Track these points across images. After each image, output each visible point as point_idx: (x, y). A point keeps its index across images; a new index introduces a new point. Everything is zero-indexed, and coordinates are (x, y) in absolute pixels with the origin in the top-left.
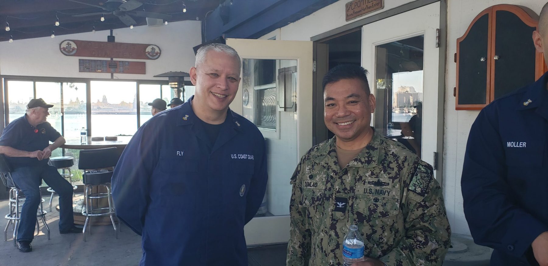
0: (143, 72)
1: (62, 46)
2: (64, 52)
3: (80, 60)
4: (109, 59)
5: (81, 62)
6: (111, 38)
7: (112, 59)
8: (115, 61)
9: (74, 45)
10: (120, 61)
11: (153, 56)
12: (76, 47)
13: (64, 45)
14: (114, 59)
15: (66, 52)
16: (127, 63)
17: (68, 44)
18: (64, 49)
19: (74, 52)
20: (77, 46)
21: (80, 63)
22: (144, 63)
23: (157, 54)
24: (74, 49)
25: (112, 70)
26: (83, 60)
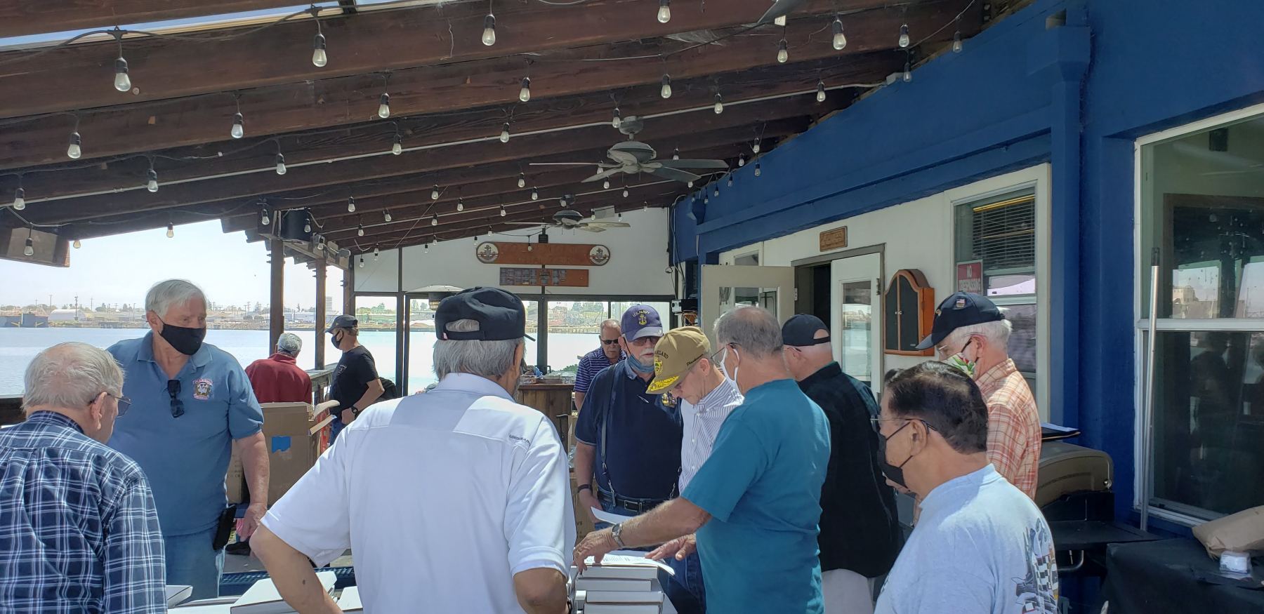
0: (585, 283)
1: (479, 252)
2: (481, 258)
3: (501, 268)
4: (540, 267)
5: (503, 272)
6: (543, 238)
7: (543, 266)
9: (494, 249)
10: (554, 270)
11: (599, 261)
12: (497, 252)
13: (482, 249)
14: (547, 267)
15: (484, 258)
16: (563, 272)
17: (488, 247)
18: (482, 255)
19: (494, 258)
21: (501, 273)
22: (587, 271)
23: (605, 258)
24: (494, 255)
25: (543, 281)
26: (505, 268)
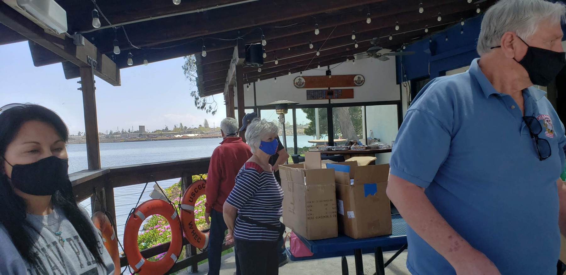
0: (352, 96)
1: (295, 82)
2: (297, 86)
3: (307, 91)
4: (327, 89)
5: (308, 93)
6: (328, 72)
7: (329, 88)
8: (331, 90)
9: (303, 80)
10: (335, 90)
11: (359, 83)
12: (305, 82)
13: (297, 81)
14: (331, 88)
15: (298, 85)
16: (340, 91)
17: (300, 80)
18: (297, 84)
19: (304, 85)
20: (305, 80)
22: (353, 90)
23: (362, 82)
24: (303, 83)
25: (329, 96)
26: (310, 91)
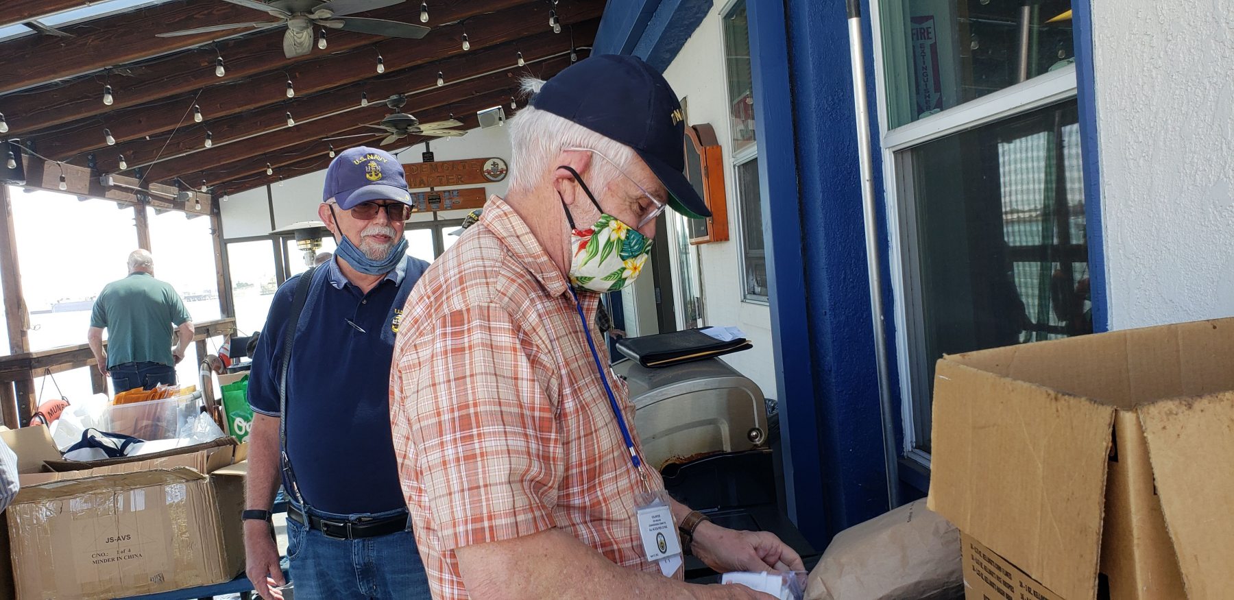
4: (428, 189)
6: (428, 156)
7: (432, 189)
8: (437, 192)
10: (444, 192)
11: (495, 176)
14: (436, 189)
16: (455, 193)
22: (483, 190)
23: (501, 172)
25: (433, 206)
